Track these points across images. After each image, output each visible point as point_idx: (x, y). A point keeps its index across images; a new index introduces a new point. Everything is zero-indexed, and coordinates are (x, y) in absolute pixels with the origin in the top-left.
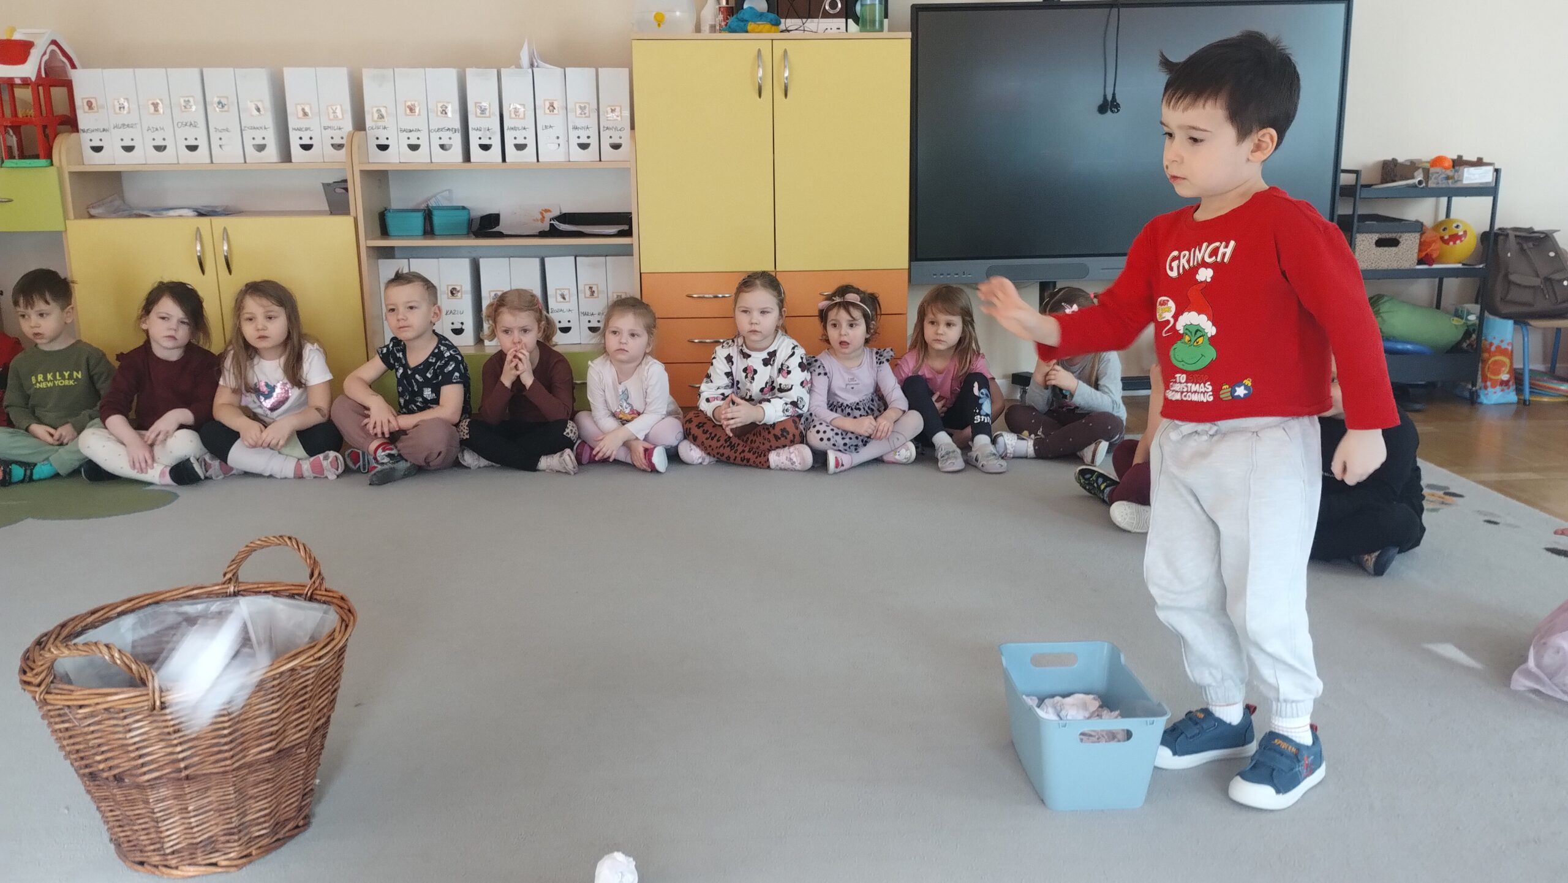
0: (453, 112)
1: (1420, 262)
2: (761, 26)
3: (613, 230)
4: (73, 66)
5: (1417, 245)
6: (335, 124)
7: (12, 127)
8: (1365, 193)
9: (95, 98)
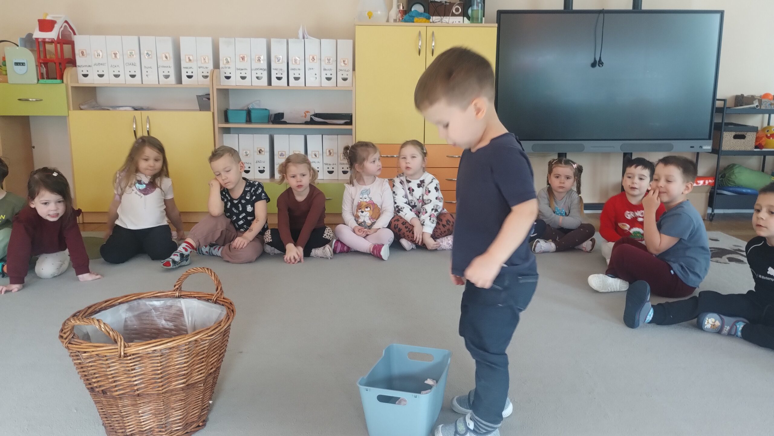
0: (263, 60)
1: (756, 147)
2: (421, 20)
3: (342, 122)
4: (75, 34)
5: (755, 139)
6: (205, 65)
7: (44, 63)
8: (728, 111)
9: (85, 50)
